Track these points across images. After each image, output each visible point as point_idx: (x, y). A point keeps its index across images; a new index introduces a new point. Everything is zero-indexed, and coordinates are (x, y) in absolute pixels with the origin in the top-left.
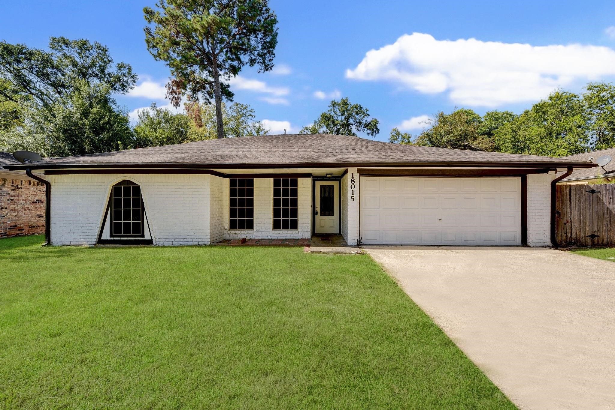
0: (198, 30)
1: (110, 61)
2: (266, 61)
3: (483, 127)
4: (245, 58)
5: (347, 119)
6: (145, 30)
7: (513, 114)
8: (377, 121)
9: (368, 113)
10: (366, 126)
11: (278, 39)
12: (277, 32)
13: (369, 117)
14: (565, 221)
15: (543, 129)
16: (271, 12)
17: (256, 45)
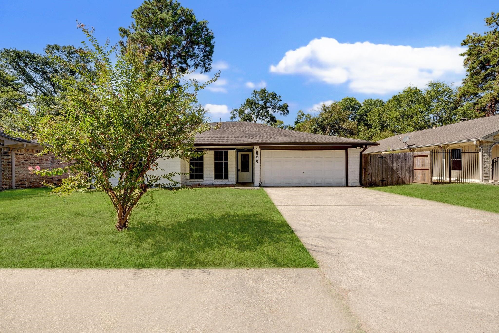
0: (159, 46)
1: (90, 61)
2: (206, 65)
3: (361, 110)
4: (191, 62)
5: (265, 103)
6: (119, 43)
7: (383, 101)
8: (287, 105)
9: (281, 99)
10: (280, 108)
11: (214, 49)
12: (214, 44)
13: (281, 102)
14: (368, 173)
15: (398, 113)
16: (209, 31)
17: (199, 54)
